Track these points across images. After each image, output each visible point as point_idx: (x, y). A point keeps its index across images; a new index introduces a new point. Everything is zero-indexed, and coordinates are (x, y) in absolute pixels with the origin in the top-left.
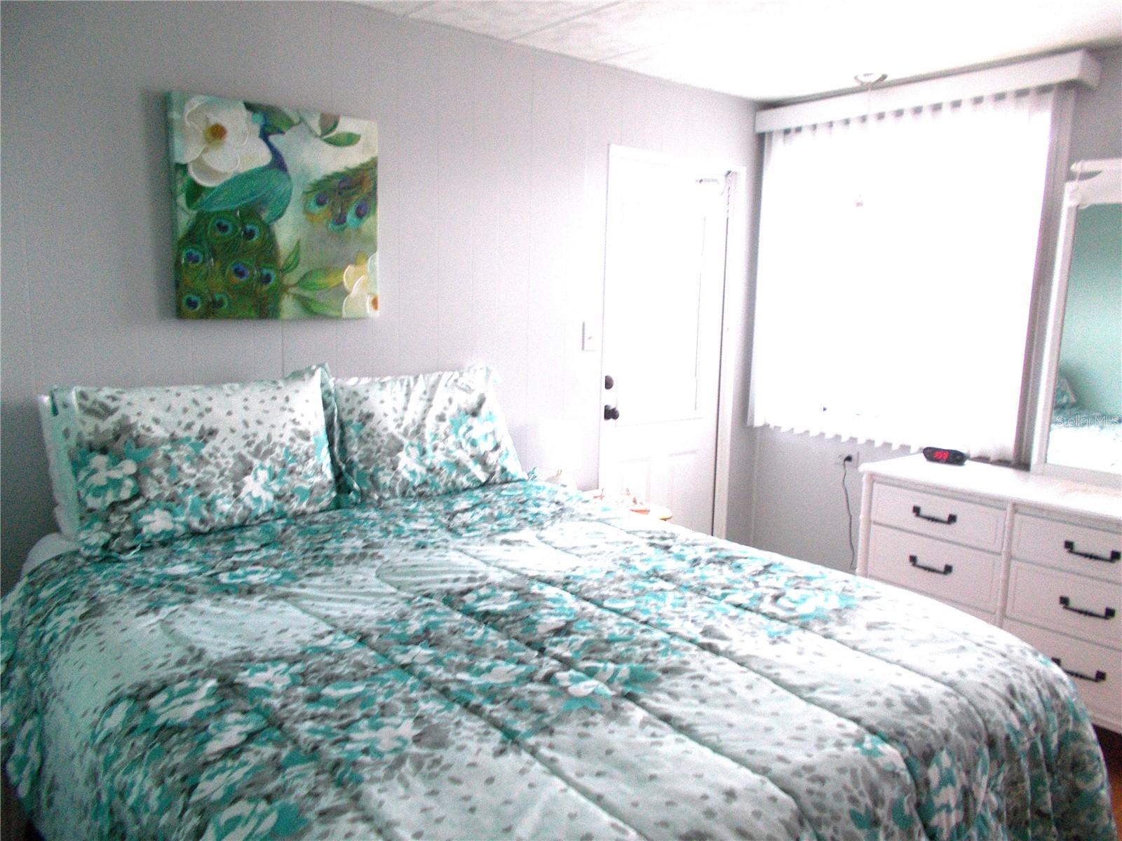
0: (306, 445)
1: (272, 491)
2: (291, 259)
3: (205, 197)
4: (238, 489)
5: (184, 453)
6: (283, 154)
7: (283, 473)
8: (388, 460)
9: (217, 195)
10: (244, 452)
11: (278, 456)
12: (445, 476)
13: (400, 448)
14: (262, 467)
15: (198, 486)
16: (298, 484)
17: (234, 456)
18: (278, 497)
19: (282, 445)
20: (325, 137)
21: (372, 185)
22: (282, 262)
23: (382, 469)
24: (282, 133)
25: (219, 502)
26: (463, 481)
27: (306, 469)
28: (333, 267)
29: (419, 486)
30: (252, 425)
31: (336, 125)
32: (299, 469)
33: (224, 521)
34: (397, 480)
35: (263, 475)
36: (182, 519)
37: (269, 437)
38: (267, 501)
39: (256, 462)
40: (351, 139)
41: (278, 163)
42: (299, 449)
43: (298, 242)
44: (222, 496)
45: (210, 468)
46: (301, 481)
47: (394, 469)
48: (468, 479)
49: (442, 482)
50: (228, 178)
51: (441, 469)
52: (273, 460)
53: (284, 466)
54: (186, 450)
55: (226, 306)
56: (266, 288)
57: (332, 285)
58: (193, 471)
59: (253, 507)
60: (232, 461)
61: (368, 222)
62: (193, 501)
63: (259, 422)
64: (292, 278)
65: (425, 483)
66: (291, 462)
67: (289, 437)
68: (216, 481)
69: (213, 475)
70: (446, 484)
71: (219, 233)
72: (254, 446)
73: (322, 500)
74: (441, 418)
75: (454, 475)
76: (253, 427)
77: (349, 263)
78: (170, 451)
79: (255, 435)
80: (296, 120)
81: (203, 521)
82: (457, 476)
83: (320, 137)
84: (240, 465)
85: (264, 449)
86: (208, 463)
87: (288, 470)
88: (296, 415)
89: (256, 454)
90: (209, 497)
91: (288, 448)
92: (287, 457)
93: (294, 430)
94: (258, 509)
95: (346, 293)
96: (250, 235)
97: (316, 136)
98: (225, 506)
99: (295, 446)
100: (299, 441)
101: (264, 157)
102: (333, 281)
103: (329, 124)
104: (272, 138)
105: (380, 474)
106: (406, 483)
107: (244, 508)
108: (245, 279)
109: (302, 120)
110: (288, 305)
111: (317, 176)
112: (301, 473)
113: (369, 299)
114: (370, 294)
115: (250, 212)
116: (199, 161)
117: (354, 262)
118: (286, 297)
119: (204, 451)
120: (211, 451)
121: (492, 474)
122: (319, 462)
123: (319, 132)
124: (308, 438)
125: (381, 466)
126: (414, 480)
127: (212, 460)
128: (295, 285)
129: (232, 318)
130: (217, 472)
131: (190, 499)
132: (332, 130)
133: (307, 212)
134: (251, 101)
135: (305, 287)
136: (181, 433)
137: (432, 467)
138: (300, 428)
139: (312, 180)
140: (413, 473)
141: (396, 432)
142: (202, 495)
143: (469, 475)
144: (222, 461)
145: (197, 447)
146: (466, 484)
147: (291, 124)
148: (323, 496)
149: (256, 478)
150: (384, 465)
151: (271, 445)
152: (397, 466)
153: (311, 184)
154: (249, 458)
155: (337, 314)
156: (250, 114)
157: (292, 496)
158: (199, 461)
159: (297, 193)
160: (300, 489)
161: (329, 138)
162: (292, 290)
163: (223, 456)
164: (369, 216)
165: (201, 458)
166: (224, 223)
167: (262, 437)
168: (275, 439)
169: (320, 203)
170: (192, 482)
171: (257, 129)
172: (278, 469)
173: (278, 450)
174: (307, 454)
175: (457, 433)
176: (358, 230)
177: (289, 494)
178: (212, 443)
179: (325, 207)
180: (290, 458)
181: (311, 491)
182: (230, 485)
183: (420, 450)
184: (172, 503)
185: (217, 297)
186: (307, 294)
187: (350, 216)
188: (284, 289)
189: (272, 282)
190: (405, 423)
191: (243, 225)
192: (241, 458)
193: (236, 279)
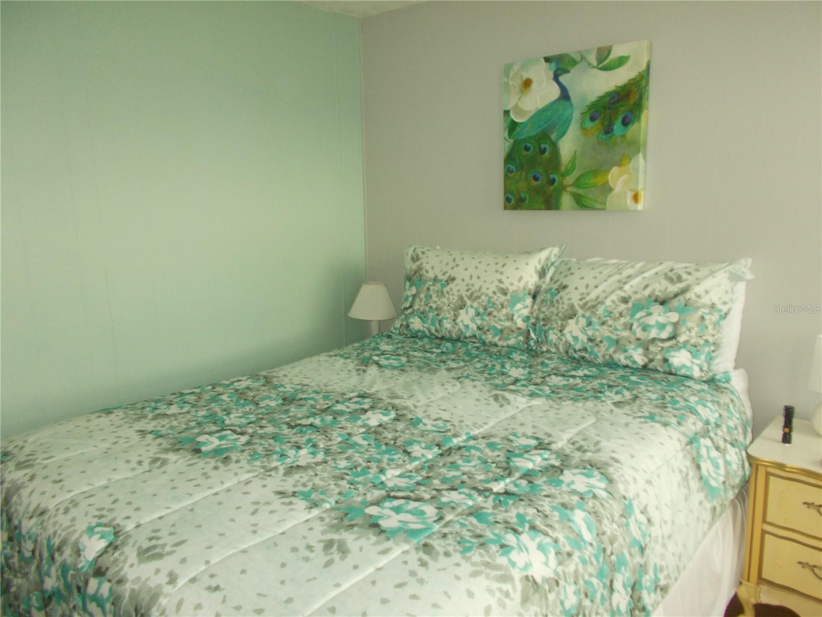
0: (503, 298)
1: (476, 324)
2: (570, 165)
3: (518, 129)
4: (456, 316)
5: (436, 288)
6: (568, 88)
7: (484, 314)
8: (560, 323)
9: (526, 126)
10: (464, 295)
11: (483, 301)
12: (603, 349)
13: (572, 315)
14: (472, 307)
15: (436, 309)
16: (493, 324)
17: (458, 296)
18: (479, 328)
19: (487, 295)
20: (600, 66)
21: (637, 96)
22: (563, 168)
23: (553, 329)
24: (568, 72)
25: (445, 321)
26: (621, 358)
27: (500, 314)
28: (599, 170)
29: (580, 350)
30: (474, 278)
31: (609, 52)
32: (495, 313)
33: (447, 334)
34: (561, 340)
35: (472, 312)
36: (426, 325)
37: (480, 288)
38: (472, 329)
39: (469, 303)
40: (622, 61)
41: (565, 95)
42: (497, 300)
43: (575, 153)
44: (447, 319)
45: (445, 300)
46: (496, 322)
47: (561, 331)
48: (626, 358)
49: (601, 353)
50: (532, 113)
51: (601, 342)
52: (479, 303)
53: (486, 309)
54: (438, 286)
55: (527, 202)
56: (552, 188)
57: (599, 184)
58: (436, 299)
59: (464, 331)
60: (456, 298)
61: (633, 128)
62: (433, 316)
63: (478, 278)
64: (569, 180)
65: (585, 350)
66: (490, 307)
67: (492, 290)
68: (445, 308)
69: (445, 305)
70: (604, 356)
71: (525, 153)
72: (470, 292)
73: (510, 339)
74: (625, 300)
75: (611, 350)
76: (474, 280)
77: (614, 165)
78: (431, 285)
79: (473, 285)
80: (578, 59)
81: (436, 330)
82: (615, 352)
83: (596, 67)
84: (460, 302)
85: (475, 295)
86: (445, 297)
87: (488, 312)
88: (503, 278)
89: (470, 297)
90: (440, 317)
91: (490, 298)
92: (489, 304)
93: (497, 287)
94: (466, 332)
95: (611, 190)
96: (543, 151)
97: (594, 67)
98: (447, 325)
99: (495, 298)
100: (499, 294)
101: (555, 92)
102: (600, 180)
103: (603, 53)
104: (562, 79)
105: (551, 332)
106: (568, 344)
107: (459, 329)
108: (539, 182)
109: (583, 58)
110: (566, 200)
111: (592, 98)
112: (496, 317)
113: (630, 195)
114: (631, 190)
115: (544, 136)
116: (516, 107)
117: (620, 165)
118: (565, 193)
119: (445, 290)
120: (449, 290)
121: (651, 361)
122: (511, 312)
123: (595, 63)
124: (506, 294)
125: (553, 326)
126: (576, 344)
127: (447, 296)
128: (571, 185)
129: (532, 209)
130: (447, 303)
131: (431, 315)
132: (606, 59)
133: (583, 129)
134: (548, 55)
135: (579, 187)
136: (440, 277)
137: (593, 338)
138: (502, 286)
139: (588, 103)
140: (576, 339)
141: (576, 302)
142: (438, 315)
143: (626, 354)
144: (451, 297)
145: (443, 286)
146: (624, 362)
147: (574, 63)
148: (511, 337)
149: (467, 313)
150: (556, 326)
151: (479, 294)
152: (564, 329)
153: (587, 106)
154: (466, 299)
155: (602, 207)
156: (548, 64)
157: (488, 330)
158: (441, 294)
159: (576, 115)
160: (494, 327)
161: (603, 66)
162: (569, 189)
163: (453, 295)
164: (633, 124)
165: (443, 293)
166: (529, 145)
167: (476, 287)
168: (484, 290)
169: (592, 119)
170: (434, 306)
171: (551, 74)
172: (481, 310)
173: (483, 297)
174: (502, 305)
175: (633, 315)
176: (623, 136)
177: (486, 328)
178: (451, 285)
179: (597, 122)
180: (491, 305)
181: (502, 331)
182: (452, 313)
183: (587, 321)
184: (423, 315)
185: (523, 195)
186: (580, 191)
187: (618, 126)
188: (563, 188)
189: (556, 184)
190: (588, 298)
191: (539, 144)
192: (461, 298)
193: (534, 183)
